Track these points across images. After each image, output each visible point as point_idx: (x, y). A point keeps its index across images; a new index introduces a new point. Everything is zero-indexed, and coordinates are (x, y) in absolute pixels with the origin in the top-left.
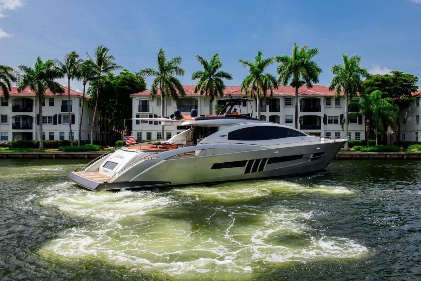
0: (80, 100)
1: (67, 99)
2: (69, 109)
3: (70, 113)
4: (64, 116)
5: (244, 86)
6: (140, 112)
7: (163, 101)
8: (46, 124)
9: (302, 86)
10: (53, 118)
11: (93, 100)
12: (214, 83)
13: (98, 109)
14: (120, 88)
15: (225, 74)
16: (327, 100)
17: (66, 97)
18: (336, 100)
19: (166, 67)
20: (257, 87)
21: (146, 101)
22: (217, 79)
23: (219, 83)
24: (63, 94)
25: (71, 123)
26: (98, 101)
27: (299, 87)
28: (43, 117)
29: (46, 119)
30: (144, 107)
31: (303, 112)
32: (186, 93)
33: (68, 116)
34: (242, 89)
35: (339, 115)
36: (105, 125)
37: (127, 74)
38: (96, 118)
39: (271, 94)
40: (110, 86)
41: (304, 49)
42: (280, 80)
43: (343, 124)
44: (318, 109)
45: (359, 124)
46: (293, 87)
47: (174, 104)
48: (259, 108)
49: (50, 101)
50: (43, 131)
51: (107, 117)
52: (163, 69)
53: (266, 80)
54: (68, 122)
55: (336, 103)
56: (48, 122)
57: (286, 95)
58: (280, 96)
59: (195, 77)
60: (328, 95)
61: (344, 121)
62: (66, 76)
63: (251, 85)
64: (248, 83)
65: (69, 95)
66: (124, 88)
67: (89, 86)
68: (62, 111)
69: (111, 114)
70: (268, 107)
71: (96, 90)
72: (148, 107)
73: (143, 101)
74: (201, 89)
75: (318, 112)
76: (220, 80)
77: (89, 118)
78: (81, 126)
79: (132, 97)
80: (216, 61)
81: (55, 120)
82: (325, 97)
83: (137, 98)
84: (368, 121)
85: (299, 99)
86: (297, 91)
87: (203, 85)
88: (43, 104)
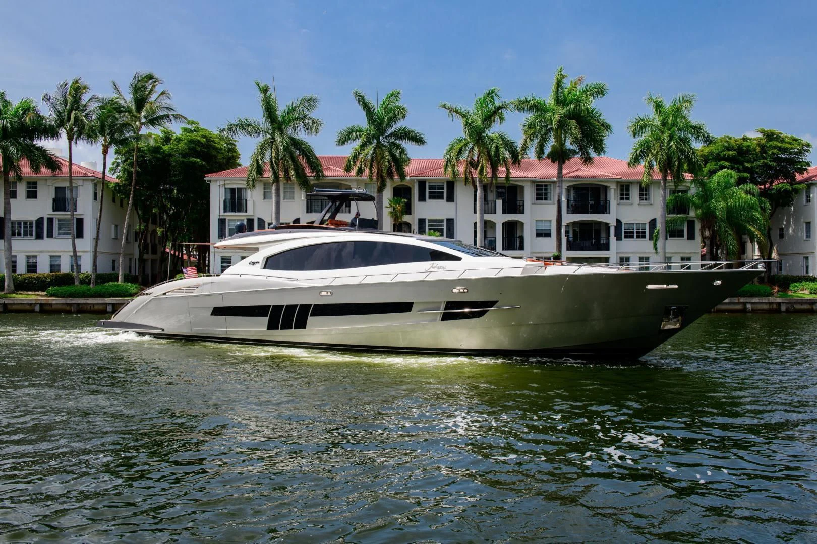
0: (95, 185)
1: (67, 184)
2: (69, 206)
3: (72, 215)
4: (59, 220)
5: (449, 161)
6: (226, 214)
7: (278, 190)
8: (19, 238)
9: (572, 161)
10: (34, 225)
11: (124, 186)
12: (387, 153)
13: (135, 204)
14: (183, 162)
15: (409, 132)
16: (622, 190)
17: (64, 180)
18: (641, 190)
19: (283, 118)
20: (478, 162)
21: (240, 190)
22: (393, 143)
23: (397, 152)
24: (58, 173)
25: (75, 236)
26: (135, 188)
27: (564, 162)
28: (12, 223)
29: (20, 227)
30: (235, 201)
31: (573, 213)
32: (326, 173)
33: (68, 220)
34: (447, 165)
35: (647, 220)
36: (149, 241)
37: (195, 131)
38: (129, 226)
39: (507, 177)
40: (161, 157)
41: (576, 84)
42: (524, 148)
43: (656, 240)
44: (603, 208)
45: (689, 238)
46: (553, 161)
47: (301, 197)
48: (481, 205)
49: (29, 187)
50: (13, 254)
51: (154, 222)
52: (276, 123)
53: (497, 147)
54: (68, 234)
55: (641, 195)
56: (22, 233)
57: (538, 179)
58: (526, 180)
59: (344, 139)
60: (624, 179)
61: (658, 233)
62: (63, 133)
63: (464, 157)
64: (458, 155)
65: (71, 176)
66: (191, 161)
67: (116, 156)
68: (55, 209)
69: (162, 218)
70: (499, 203)
71: (131, 165)
72: (243, 202)
73: (233, 191)
74: (358, 165)
75: (604, 213)
76: (399, 146)
77: (113, 226)
78: (97, 242)
79: (210, 181)
80: (391, 105)
81: (39, 229)
82: (617, 182)
83: (219, 183)
84: (707, 234)
85: (565, 186)
86: (560, 169)
87: (362, 156)
88: (13, 195)
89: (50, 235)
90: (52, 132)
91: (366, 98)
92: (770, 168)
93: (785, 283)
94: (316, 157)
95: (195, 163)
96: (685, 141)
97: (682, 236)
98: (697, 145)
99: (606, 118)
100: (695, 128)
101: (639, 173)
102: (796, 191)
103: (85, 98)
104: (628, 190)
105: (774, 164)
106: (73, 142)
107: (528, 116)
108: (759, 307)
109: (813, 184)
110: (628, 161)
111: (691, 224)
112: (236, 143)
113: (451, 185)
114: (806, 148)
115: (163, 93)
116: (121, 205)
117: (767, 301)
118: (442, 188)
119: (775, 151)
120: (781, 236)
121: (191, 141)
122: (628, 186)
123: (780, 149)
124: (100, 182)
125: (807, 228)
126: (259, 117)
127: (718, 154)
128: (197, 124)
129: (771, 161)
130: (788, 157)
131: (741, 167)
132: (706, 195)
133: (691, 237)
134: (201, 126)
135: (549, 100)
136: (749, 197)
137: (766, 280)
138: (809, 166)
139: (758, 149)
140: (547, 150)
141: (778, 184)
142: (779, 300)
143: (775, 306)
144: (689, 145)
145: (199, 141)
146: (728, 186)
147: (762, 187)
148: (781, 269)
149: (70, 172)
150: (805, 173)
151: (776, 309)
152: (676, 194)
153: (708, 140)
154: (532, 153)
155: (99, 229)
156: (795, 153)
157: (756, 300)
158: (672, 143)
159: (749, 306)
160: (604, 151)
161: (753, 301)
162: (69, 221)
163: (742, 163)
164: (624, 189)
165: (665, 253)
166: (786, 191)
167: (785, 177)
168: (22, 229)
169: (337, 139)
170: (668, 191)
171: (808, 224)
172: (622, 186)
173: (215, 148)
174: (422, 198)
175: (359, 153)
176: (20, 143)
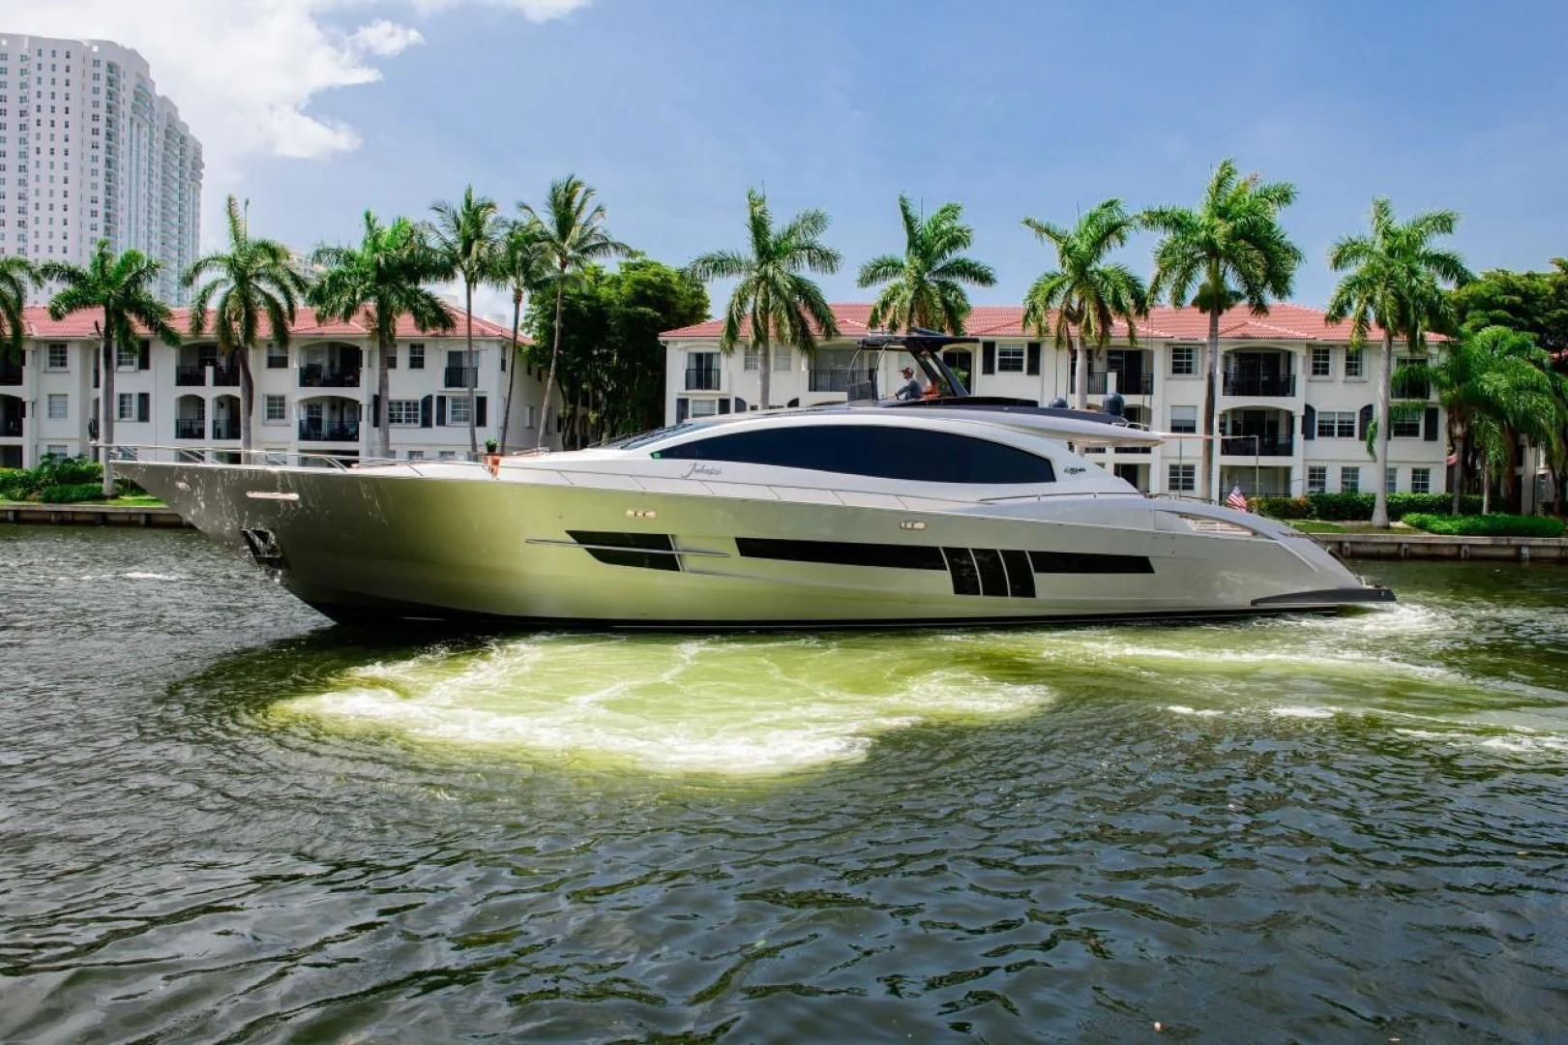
0: (504, 349)
1: (464, 348)
2: (468, 377)
3: (471, 392)
4: (454, 400)
5: (1034, 309)
6: (689, 391)
8: (399, 425)
9: (1233, 310)
10: (420, 407)
11: (542, 350)
12: (937, 299)
13: (558, 378)
14: (627, 314)
15: (971, 265)
16: (1316, 358)
17: (461, 342)
18: (1348, 358)
19: (776, 243)
20: (1080, 311)
21: (710, 356)
22: (944, 283)
23: (951, 298)
24: (452, 331)
25: (475, 422)
26: (558, 352)
27: (1220, 312)
28: (390, 403)
29: (401, 409)
30: (703, 373)
31: (1234, 394)
32: (841, 328)
33: (466, 400)
34: (1026, 318)
35: (1356, 407)
36: (577, 431)
37: (642, 266)
38: (550, 409)
39: (1132, 336)
40: (595, 305)
41: (1245, 184)
42: (1155, 289)
43: (1372, 437)
44: (1285, 388)
45: (1427, 438)
46: (1203, 311)
47: (801, 365)
48: (1082, 381)
49: (413, 352)
50: (391, 446)
51: (585, 404)
52: (767, 253)
54: (466, 419)
55: (1348, 366)
56: (403, 417)
57: (1176, 340)
58: (1156, 340)
59: (870, 277)
60: (1320, 340)
61: (1375, 426)
62: (460, 273)
63: (1057, 303)
64: (1047, 299)
65: (470, 335)
66: (640, 313)
67: (528, 306)
68: (448, 384)
69: (595, 397)
70: (1112, 378)
71: (552, 318)
72: (714, 374)
73: (699, 357)
74: (890, 316)
75: (1284, 395)
76: (954, 288)
77: (528, 410)
78: (505, 432)
79: (667, 342)
80: (944, 227)
81: (427, 413)
82: (1309, 346)
83: (680, 345)
84: (1458, 430)
85: (1221, 350)
86: (1214, 324)
87: (896, 303)
88: (391, 363)
89: (441, 421)
90: (445, 272)
94: (826, 304)
95: (644, 314)
97: (1416, 434)
98: (1447, 286)
99: (1294, 239)
100: (1442, 258)
101: (1345, 332)
103: (489, 221)
104: (1327, 358)
106: (473, 286)
107: (1165, 236)
108: (1544, 553)
110: (1326, 313)
111: (1432, 415)
112: (706, 285)
113: (1035, 349)
115: (599, 209)
116: (540, 378)
117: (1556, 544)
118: (1021, 354)
121: (638, 282)
122: (1327, 352)
124: (510, 345)
128: (643, 254)
131: (1523, 321)
132: (1462, 370)
133: (1431, 435)
134: (650, 258)
135: (1199, 209)
137: (1556, 508)
139: (1551, 293)
140: (1192, 292)
144: (1433, 287)
145: (649, 281)
147: (1556, 355)
149: (470, 330)
152: (1409, 365)
153: (1463, 279)
154: (1166, 296)
155: (507, 412)
157: (1538, 541)
159: (1525, 551)
161: (1534, 543)
162: (466, 402)
164: (1320, 358)
165: (1387, 460)
168: (404, 412)
169: (857, 276)
170: (1394, 361)
172: (1317, 351)
173: (674, 292)
174: (988, 369)
175: (892, 299)
176: (403, 289)
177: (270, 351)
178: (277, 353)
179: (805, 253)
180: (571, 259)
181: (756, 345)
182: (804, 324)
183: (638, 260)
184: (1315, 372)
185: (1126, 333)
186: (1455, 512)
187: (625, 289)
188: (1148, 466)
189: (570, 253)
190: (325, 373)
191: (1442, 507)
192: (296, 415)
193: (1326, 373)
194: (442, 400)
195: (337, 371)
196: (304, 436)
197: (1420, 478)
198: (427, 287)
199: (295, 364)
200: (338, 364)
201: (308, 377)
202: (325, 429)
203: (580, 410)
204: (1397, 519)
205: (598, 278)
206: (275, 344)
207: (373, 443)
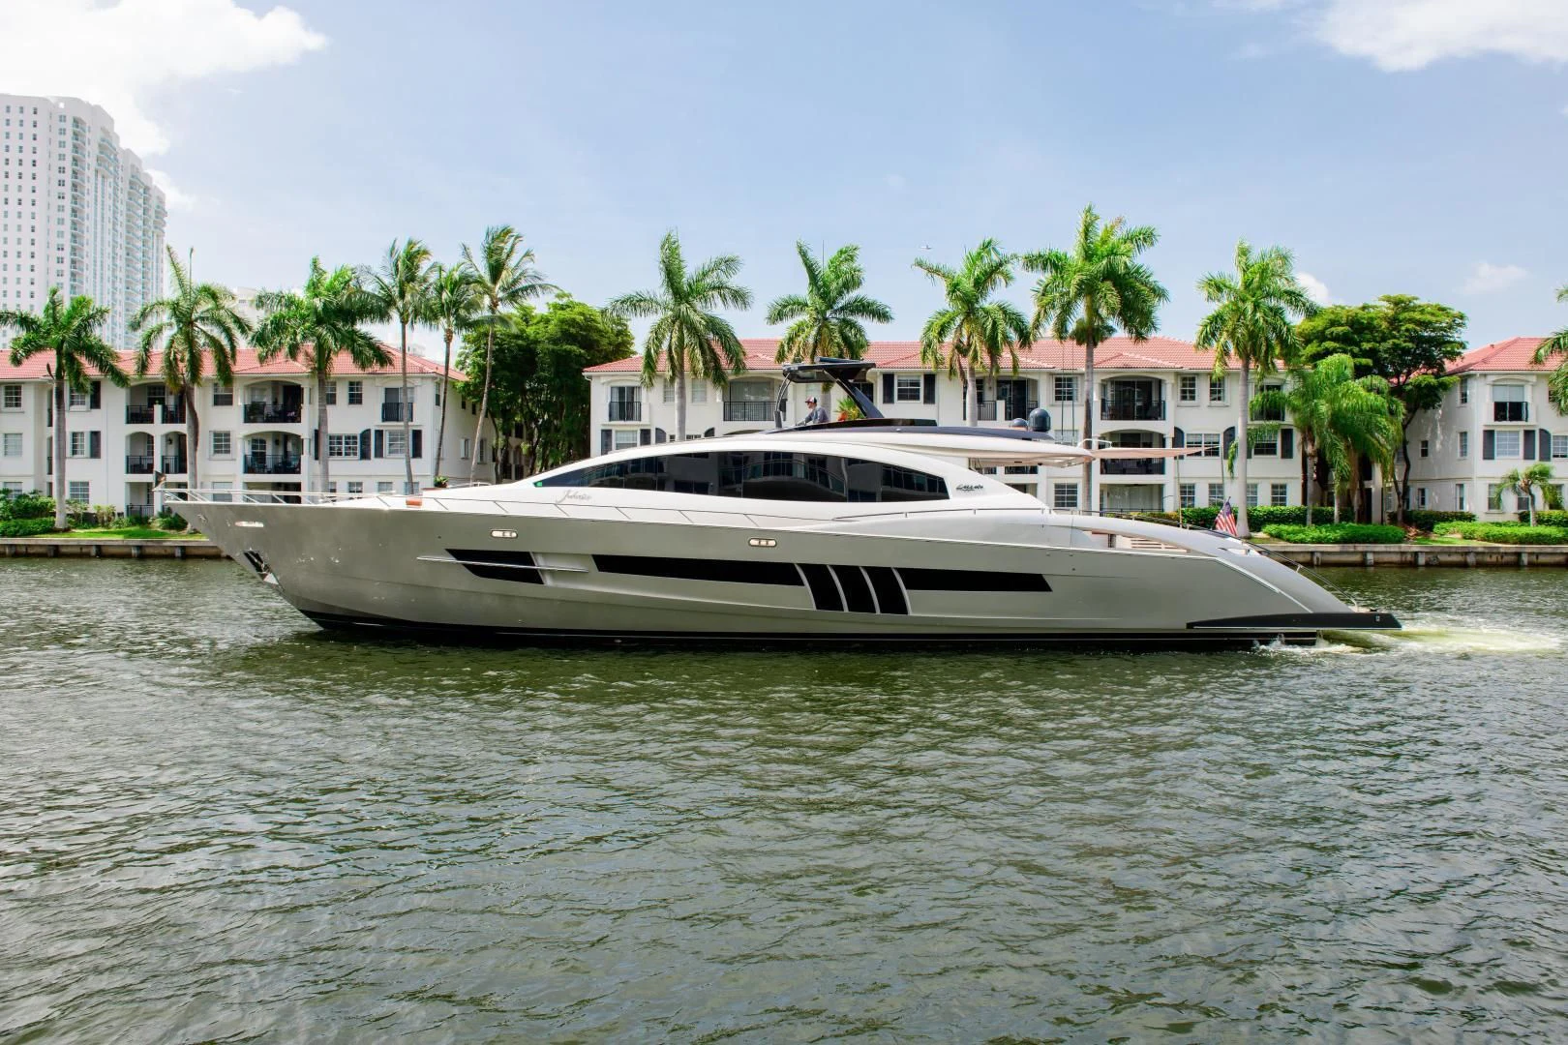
0: (438, 385)
1: (399, 384)
2: (405, 413)
3: (407, 426)
4: (391, 434)
5: (929, 345)
6: (613, 423)
7: (682, 388)
8: (339, 458)
9: (1106, 342)
10: (358, 441)
11: (475, 385)
12: (837, 334)
13: (491, 413)
14: (553, 350)
15: (869, 305)
16: (1184, 385)
17: (396, 379)
18: (1213, 385)
19: (690, 285)
20: (969, 345)
21: (632, 389)
22: (844, 320)
23: (851, 334)
24: (388, 369)
25: (411, 455)
26: (489, 388)
27: (1095, 345)
28: (331, 438)
29: (340, 443)
30: (625, 406)
31: (1111, 419)
32: (748, 364)
33: (402, 433)
34: (925, 352)
35: (1221, 430)
36: (511, 461)
37: (568, 306)
38: (482, 442)
39: (1015, 367)
40: (524, 343)
41: (1112, 227)
42: (1037, 325)
43: (1234, 458)
44: (1154, 411)
45: (1283, 457)
46: (1080, 343)
47: (716, 397)
48: (972, 409)
49: (351, 389)
50: (331, 480)
51: (519, 435)
52: (680, 295)
53: (995, 323)
54: (401, 451)
55: (1212, 392)
56: (343, 452)
57: (1058, 370)
58: (1039, 370)
59: (779, 315)
60: (1186, 369)
61: (1236, 447)
62: (395, 315)
63: (949, 339)
64: (940, 334)
65: (404, 373)
66: (565, 350)
67: (463, 345)
68: (385, 419)
69: (529, 428)
70: (1001, 405)
71: (484, 356)
72: (636, 405)
73: (621, 390)
74: (794, 351)
75: (1156, 419)
76: (852, 325)
77: (463, 441)
78: (438, 464)
79: (590, 377)
80: (844, 267)
81: (365, 446)
82: (1177, 374)
83: (603, 380)
84: (1309, 449)
85: (1097, 380)
86: (1090, 355)
87: (800, 339)
88: (331, 399)
89: (379, 454)
90: (382, 314)
91: (810, 255)
92: (1406, 351)
93: (1426, 523)
94: (737, 341)
95: (570, 352)
96: (1277, 312)
97: (1274, 452)
98: (1295, 319)
99: (1158, 279)
100: (1290, 293)
101: (1207, 360)
102: (1444, 386)
103: (424, 266)
104: (1193, 385)
105: (1410, 345)
106: (408, 326)
107: (1046, 276)
108: (1386, 558)
109: (1470, 376)
110: (1194, 342)
111: (1287, 434)
112: (628, 323)
113: (930, 379)
114: (1458, 321)
115: (527, 254)
116: (474, 412)
117: (1397, 550)
118: (918, 384)
119: (1411, 326)
120: (1425, 453)
121: (563, 321)
122: (1193, 379)
123: (1419, 323)
124: (444, 381)
125: (1461, 441)
126: (655, 286)
127: (1323, 332)
128: (569, 296)
129: (1405, 341)
130: (1433, 334)
131: (1356, 350)
132: (1310, 392)
133: (1287, 453)
134: (576, 299)
135: (1073, 252)
136: (1372, 396)
137: (1400, 518)
138: (1464, 348)
139: (1384, 325)
140: (1071, 327)
141: (1419, 376)
142: (1415, 548)
143: (1409, 558)
144: (1282, 319)
145: (574, 320)
146: (1342, 378)
147: (1395, 380)
148: (1423, 502)
149: (404, 369)
150: (1458, 359)
151: (1411, 562)
152: (1265, 392)
153: (1312, 312)
154: (1048, 329)
155: (440, 444)
156: (1442, 329)
157: (1380, 547)
158: (1258, 315)
159: (1370, 557)
160: (1155, 329)
161: (1377, 549)
162: (402, 436)
163: (1358, 344)
164: (1188, 385)
165: (1246, 478)
166: (1429, 386)
167: (1430, 365)
168: (343, 445)
169: (767, 315)
170: (1252, 388)
171: (1464, 434)
172: (1184, 379)
173: (599, 331)
174: (888, 398)
175: (797, 336)
176: (338, 330)
177: (216, 390)
178: (222, 391)
179: (716, 293)
180: (501, 300)
181: (672, 379)
182: (716, 359)
183: (565, 301)
184: (1184, 398)
185: (1011, 365)
186: (1309, 522)
187: (551, 327)
188: (1035, 485)
189: (501, 295)
190: (269, 410)
191: (1298, 518)
192: (241, 449)
193: (1193, 398)
194: (379, 434)
195: (280, 408)
196: (249, 469)
197: (1279, 492)
198: (364, 327)
199: (240, 401)
200: (281, 401)
201: (253, 413)
202: (269, 463)
203: (513, 441)
204: (1259, 530)
205: (526, 318)
206: (221, 383)
207: (315, 476)
